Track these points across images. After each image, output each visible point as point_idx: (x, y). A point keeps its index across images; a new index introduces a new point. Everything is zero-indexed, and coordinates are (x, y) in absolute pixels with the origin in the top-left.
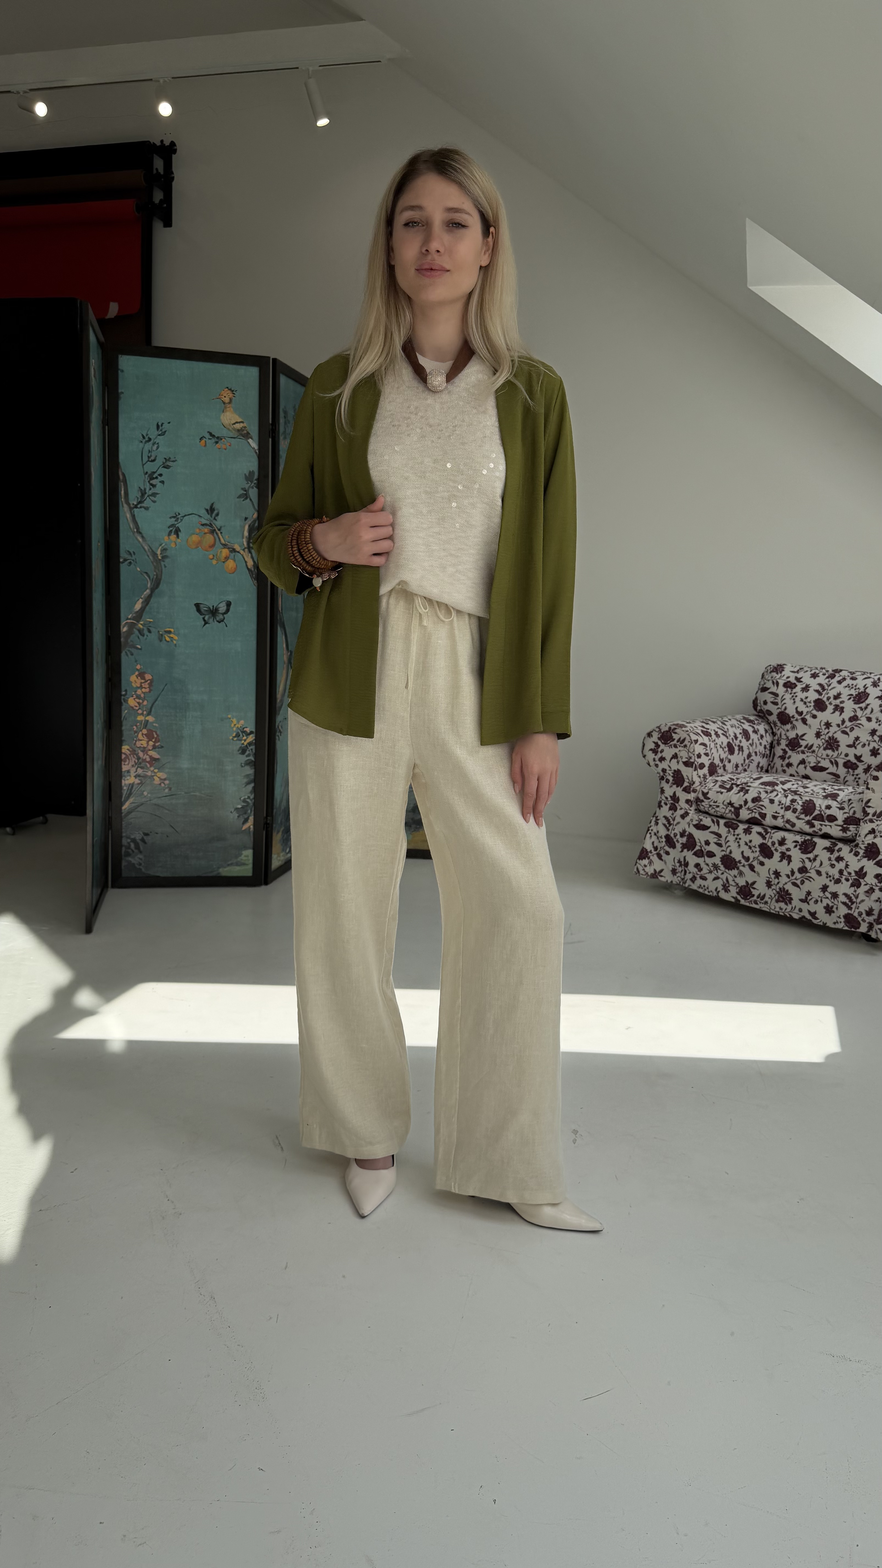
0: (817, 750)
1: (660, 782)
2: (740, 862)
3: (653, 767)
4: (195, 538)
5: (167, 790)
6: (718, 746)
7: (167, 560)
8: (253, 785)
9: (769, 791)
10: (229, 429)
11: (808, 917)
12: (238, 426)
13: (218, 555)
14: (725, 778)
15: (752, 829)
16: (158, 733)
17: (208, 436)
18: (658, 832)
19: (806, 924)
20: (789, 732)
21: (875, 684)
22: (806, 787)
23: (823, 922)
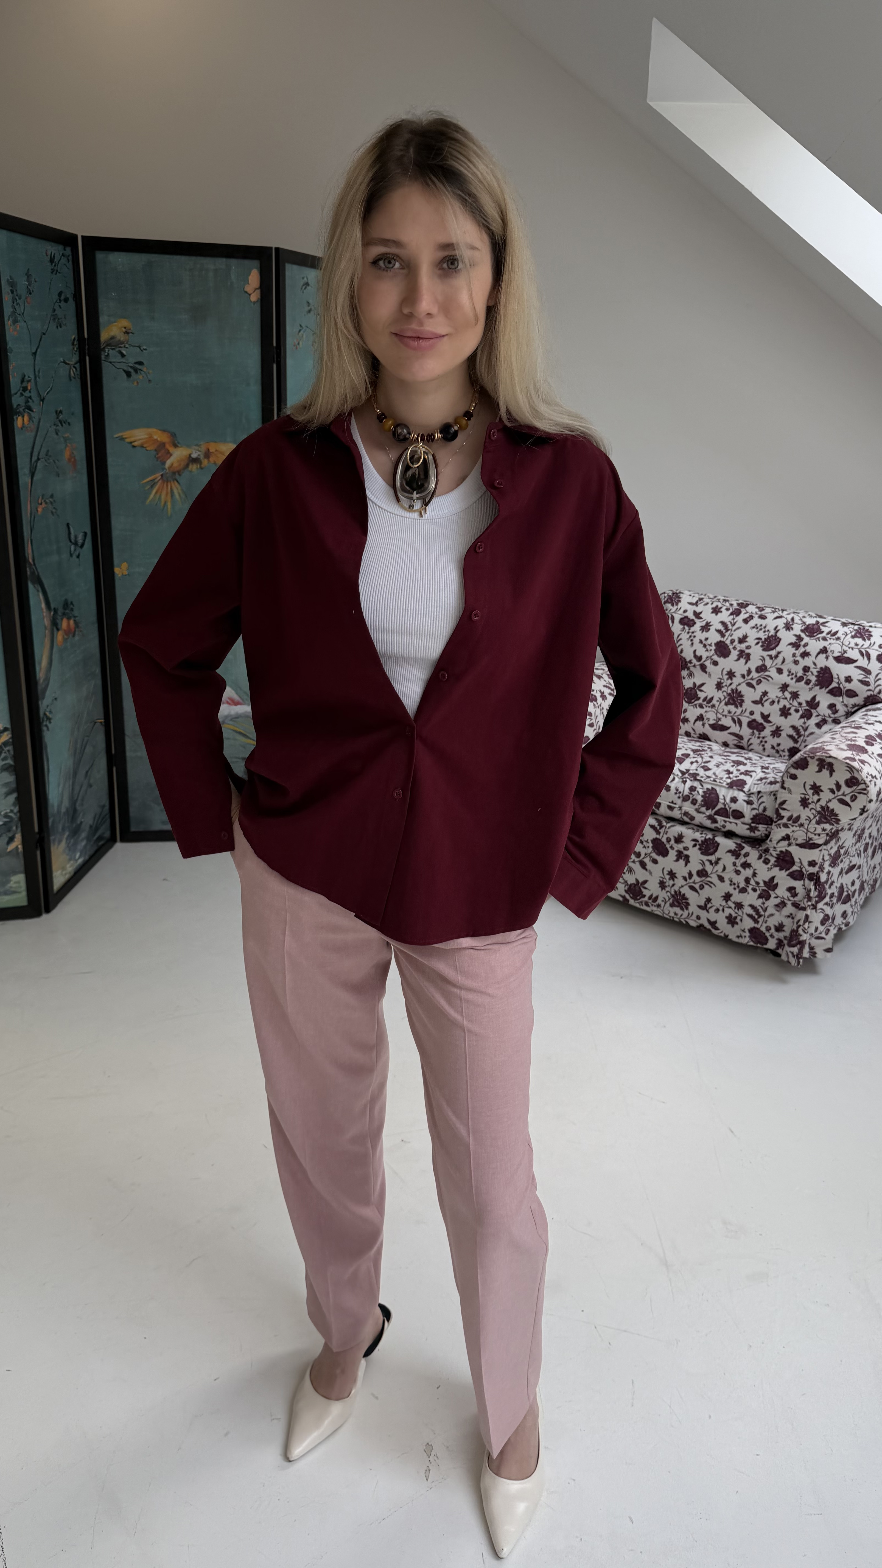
8: (15, 795)
11: (708, 926)
19: (704, 932)
21: (788, 627)
22: (707, 769)
23: (725, 934)
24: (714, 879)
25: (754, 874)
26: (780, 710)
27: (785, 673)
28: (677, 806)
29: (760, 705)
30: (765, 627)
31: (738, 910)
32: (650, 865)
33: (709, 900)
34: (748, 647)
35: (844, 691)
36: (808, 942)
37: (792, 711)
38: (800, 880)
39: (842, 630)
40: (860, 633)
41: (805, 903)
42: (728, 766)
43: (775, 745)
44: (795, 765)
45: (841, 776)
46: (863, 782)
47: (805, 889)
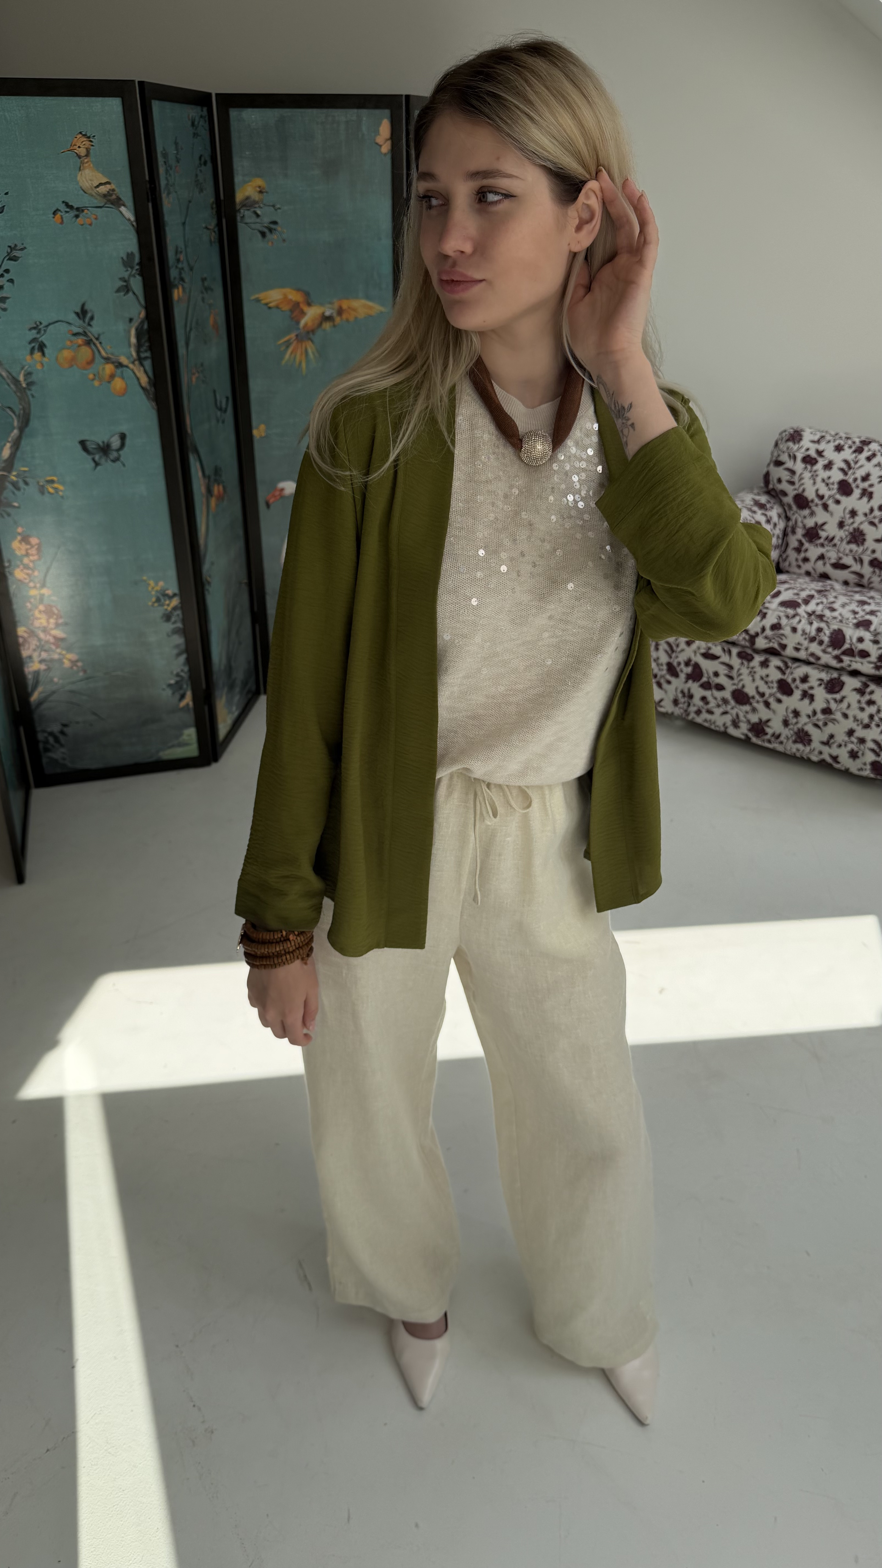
0: (839, 543)
2: (753, 697)
4: (66, 354)
5: (81, 674)
7: (33, 388)
8: (184, 656)
9: (790, 615)
10: (92, 196)
11: (829, 760)
12: (103, 189)
13: (101, 373)
15: (769, 661)
17: (63, 207)
20: (806, 519)
22: (833, 610)
24: (838, 716)
28: (803, 646)
31: (860, 745)
32: (774, 705)
33: (832, 736)
34: (871, 486)
42: (853, 606)
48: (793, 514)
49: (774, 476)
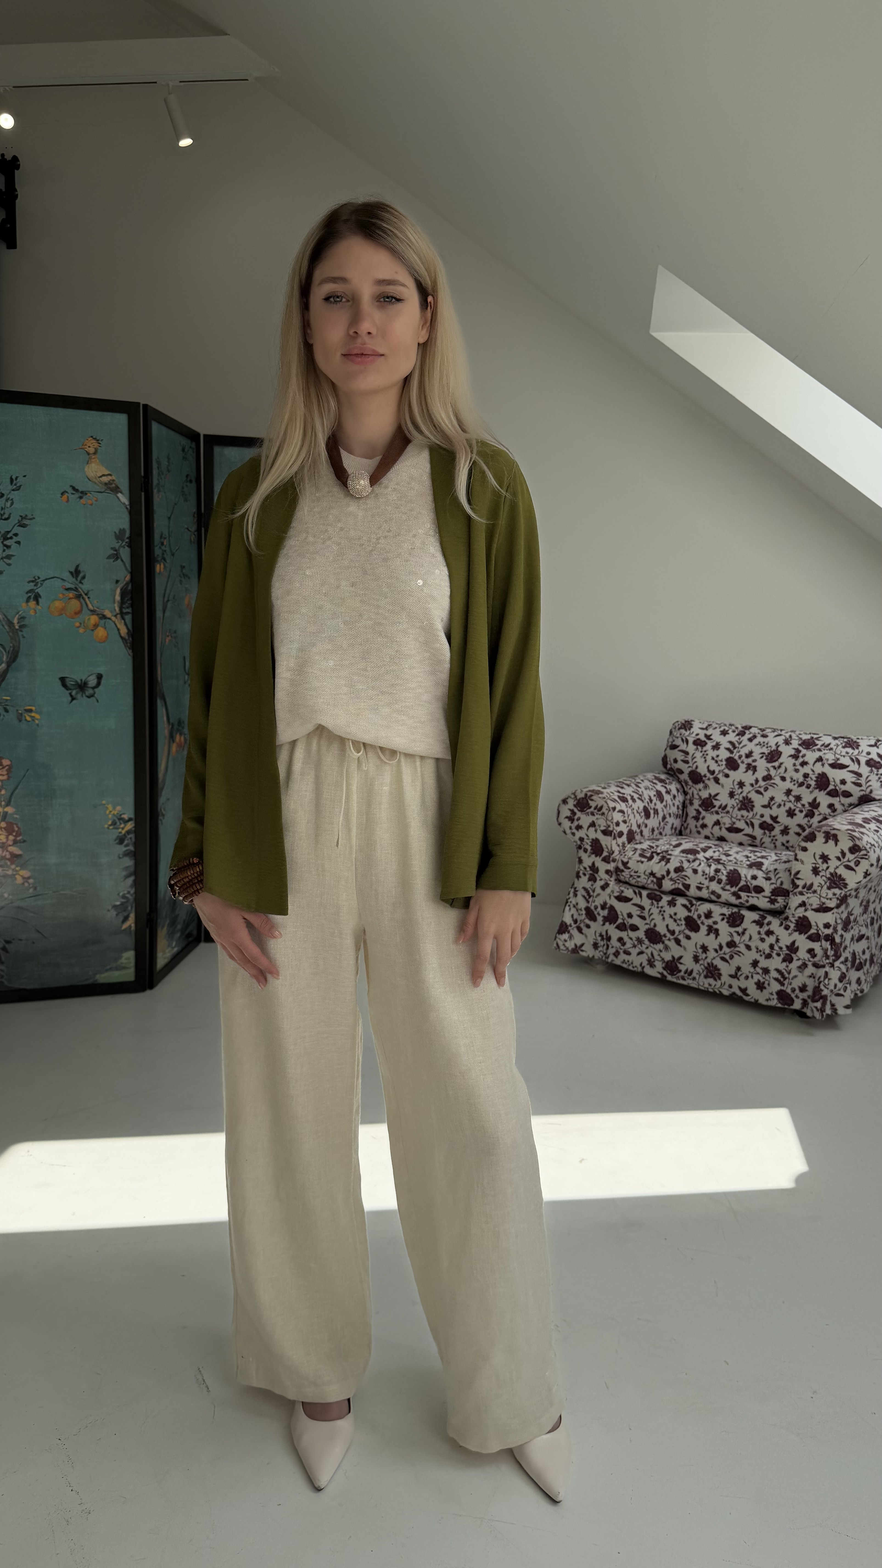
0: (731, 810)
1: (578, 852)
2: (665, 936)
3: (570, 836)
4: (58, 604)
5: (31, 890)
6: (635, 812)
7: (25, 630)
8: (132, 878)
9: (691, 860)
10: (95, 483)
11: (739, 993)
12: (105, 479)
13: (86, 621)
14: (645, 846)
15: (676, 900)
16: (19, 825)
17: (70, 490)
18: (577, 904)
19: (737, 1000)
20: (701, 792)
21: (787, 742)
22: (728, 855)
23: (755, 999)
24: (742, 948)
25: (778, 940)
26: (787, 811)
27: (788, 780)
28: (705, 886)
29: (769, 809)
30: (767, 744)
31: (765, 975)
32: (684, 941)
33: (739, 969)
34: (754, 761)
35: (840, 792)
36: (829, 998)
37: (797, 812)
38: (818, 941)
39: (833, 743)
40: (849, 744)
41: (824, 961)
42: (747, 853)
43: (785, 842)
44: (805, 839)
45: (845, 844)
46: (863, 848)
47: (823, 949)
48: (690, 788)
49: (671, 758)
